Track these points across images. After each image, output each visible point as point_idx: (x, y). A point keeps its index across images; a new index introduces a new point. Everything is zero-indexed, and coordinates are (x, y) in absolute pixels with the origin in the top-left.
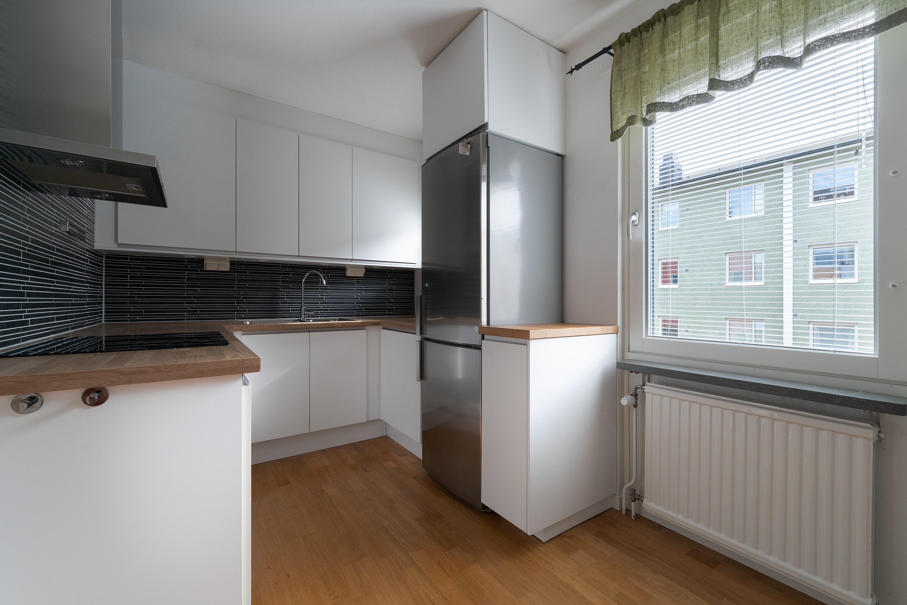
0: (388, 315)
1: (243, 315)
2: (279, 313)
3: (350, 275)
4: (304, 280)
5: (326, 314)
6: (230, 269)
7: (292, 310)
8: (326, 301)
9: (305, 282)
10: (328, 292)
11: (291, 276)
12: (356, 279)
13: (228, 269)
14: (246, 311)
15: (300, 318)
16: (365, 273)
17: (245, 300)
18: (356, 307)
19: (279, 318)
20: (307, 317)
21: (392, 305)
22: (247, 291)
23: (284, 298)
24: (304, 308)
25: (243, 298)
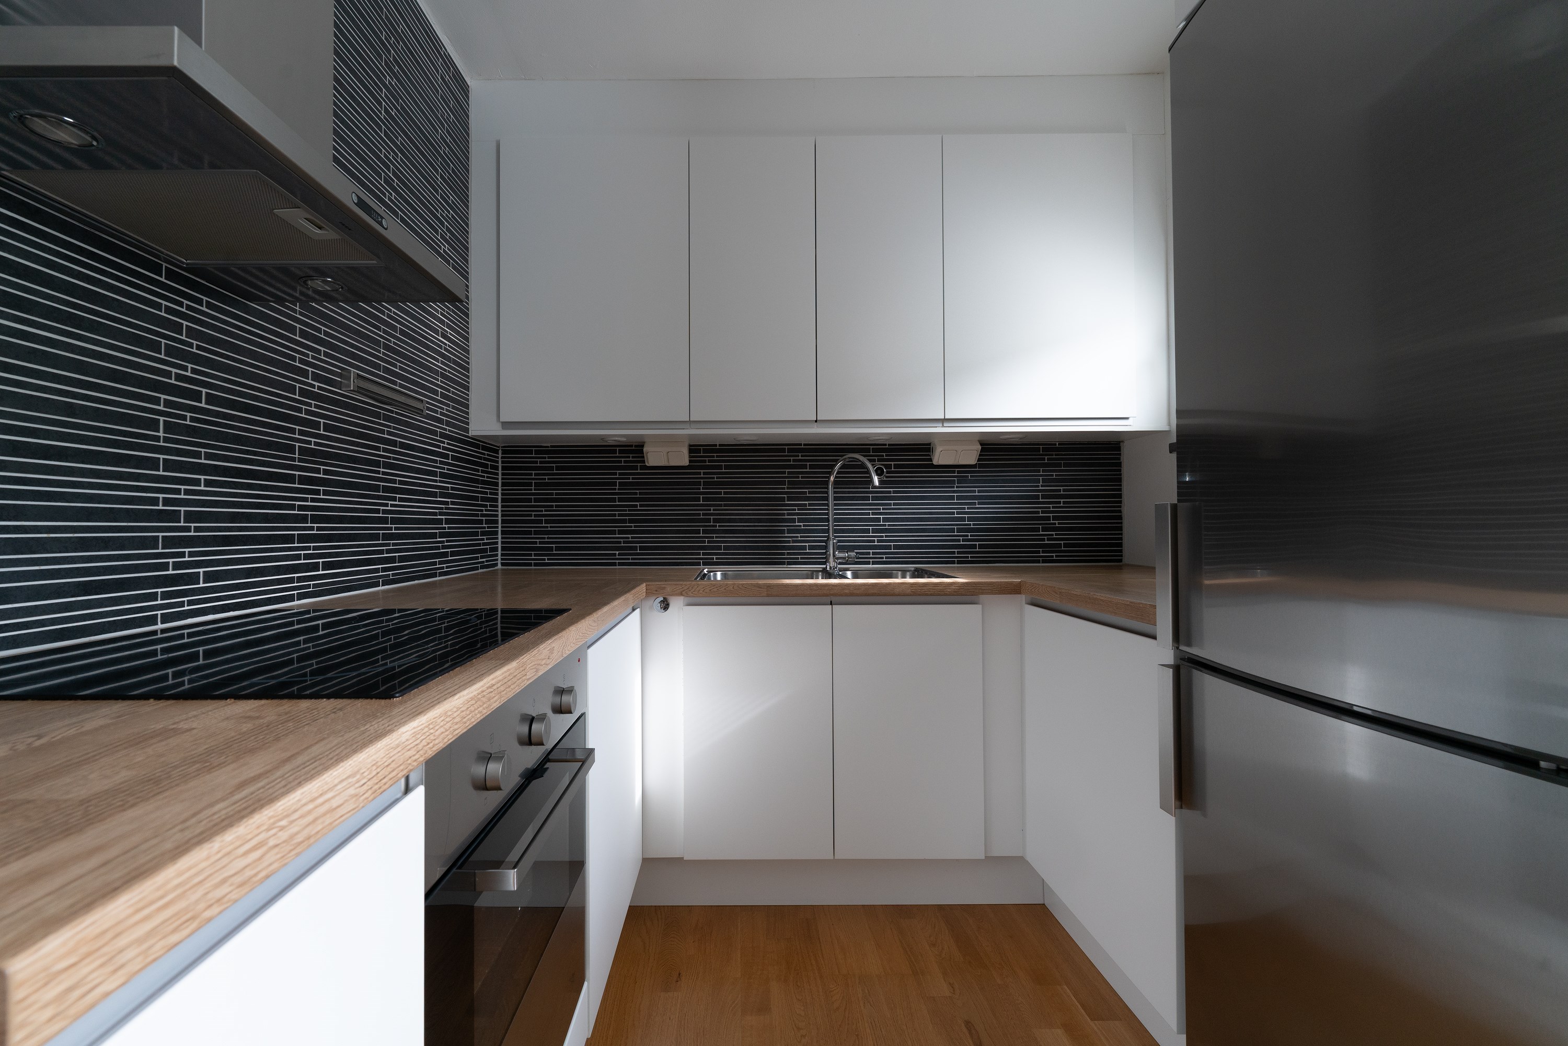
0: (1044, 562)
1: (715, 557)
2: (783, 554)
3: (942, 462)
4: (832, 479)
5: (886, 558)
6: (690, 461)
7: (811, 548)
8: (885, 525)
9: (835, 482)
10: (890, 504)
11: (808, 470)
12: (958, 472)
13: (686, 462)
14: (719, 548)
15: (824, 566)
16: (980, 455)
17: (719, 526)
18: (959, 540)
19: (783, 563)
20: (840, 564)
21: (1056, 535)
22: (721, 505)
23: (793, 521)
24: (833, 543)
25: (715, 521)
